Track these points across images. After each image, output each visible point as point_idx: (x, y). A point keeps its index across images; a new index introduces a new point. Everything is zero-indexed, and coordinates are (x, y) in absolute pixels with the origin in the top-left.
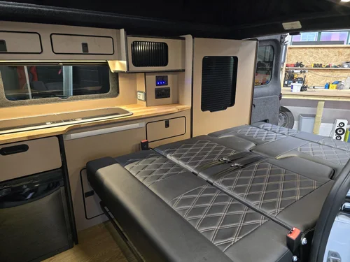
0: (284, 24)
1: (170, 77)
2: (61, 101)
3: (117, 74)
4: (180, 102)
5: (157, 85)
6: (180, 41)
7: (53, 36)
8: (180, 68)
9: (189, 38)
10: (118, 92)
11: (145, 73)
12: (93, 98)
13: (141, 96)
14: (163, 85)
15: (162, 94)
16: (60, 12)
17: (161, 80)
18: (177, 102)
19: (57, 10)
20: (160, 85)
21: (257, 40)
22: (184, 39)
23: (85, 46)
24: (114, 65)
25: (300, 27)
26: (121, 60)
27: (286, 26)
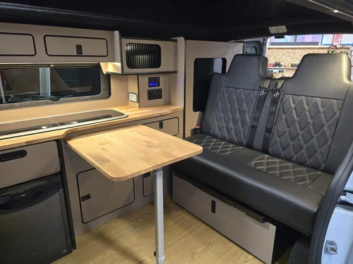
0: (270, 28)
1: (162, 78)
2: (52, 104)
3: (109, 76)
4: (172, 103)
5: (150, 86)
6: (172, 43)
7: (47, 38)
8: (172, 70)
9: (181, 40)
10: (110, 94)
11: (138, 75)
12: (84, 100)
13: (133, 98)
14: (155, 86)
15: (154, 95)
16: (55, 14)
17: (154, 81)
18: (169, 103)
19: (52, 11)
20: (152, 86)
21: (244, 42)
22: (176, 41)
23: (79, 48)
24: (106, 66)
25: (286, 31)
26: (114, 62)
27: (273, 29)
